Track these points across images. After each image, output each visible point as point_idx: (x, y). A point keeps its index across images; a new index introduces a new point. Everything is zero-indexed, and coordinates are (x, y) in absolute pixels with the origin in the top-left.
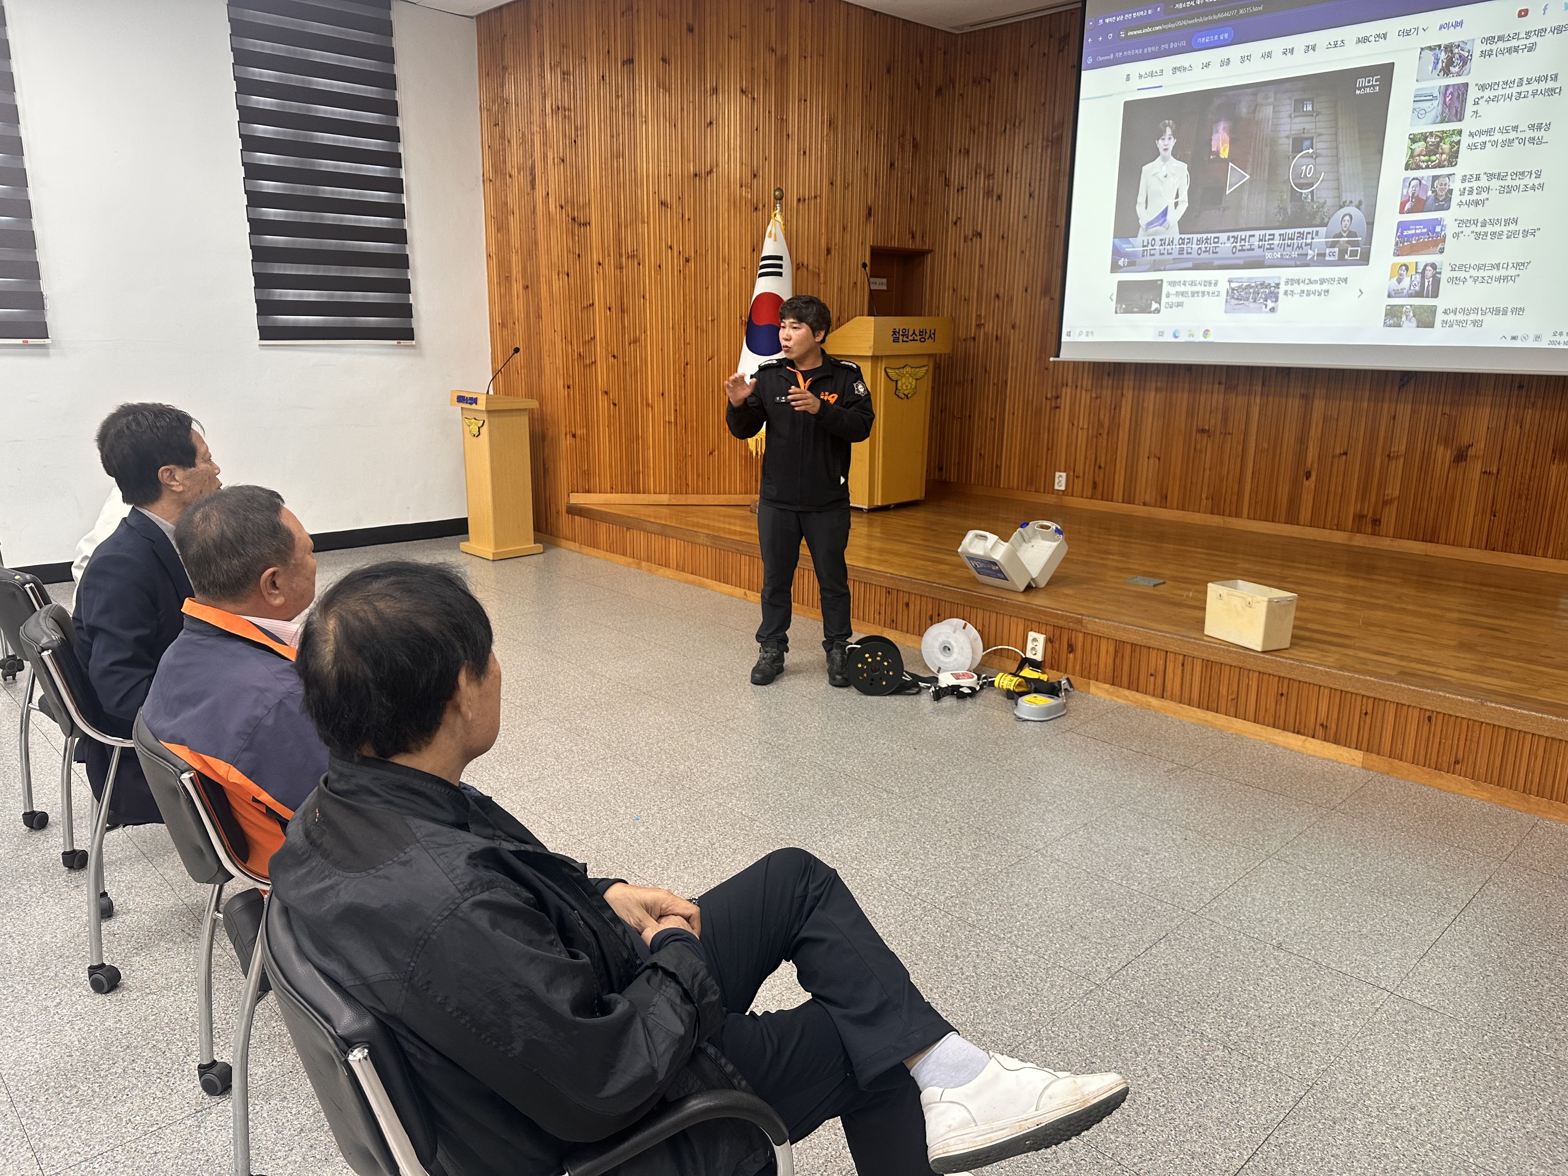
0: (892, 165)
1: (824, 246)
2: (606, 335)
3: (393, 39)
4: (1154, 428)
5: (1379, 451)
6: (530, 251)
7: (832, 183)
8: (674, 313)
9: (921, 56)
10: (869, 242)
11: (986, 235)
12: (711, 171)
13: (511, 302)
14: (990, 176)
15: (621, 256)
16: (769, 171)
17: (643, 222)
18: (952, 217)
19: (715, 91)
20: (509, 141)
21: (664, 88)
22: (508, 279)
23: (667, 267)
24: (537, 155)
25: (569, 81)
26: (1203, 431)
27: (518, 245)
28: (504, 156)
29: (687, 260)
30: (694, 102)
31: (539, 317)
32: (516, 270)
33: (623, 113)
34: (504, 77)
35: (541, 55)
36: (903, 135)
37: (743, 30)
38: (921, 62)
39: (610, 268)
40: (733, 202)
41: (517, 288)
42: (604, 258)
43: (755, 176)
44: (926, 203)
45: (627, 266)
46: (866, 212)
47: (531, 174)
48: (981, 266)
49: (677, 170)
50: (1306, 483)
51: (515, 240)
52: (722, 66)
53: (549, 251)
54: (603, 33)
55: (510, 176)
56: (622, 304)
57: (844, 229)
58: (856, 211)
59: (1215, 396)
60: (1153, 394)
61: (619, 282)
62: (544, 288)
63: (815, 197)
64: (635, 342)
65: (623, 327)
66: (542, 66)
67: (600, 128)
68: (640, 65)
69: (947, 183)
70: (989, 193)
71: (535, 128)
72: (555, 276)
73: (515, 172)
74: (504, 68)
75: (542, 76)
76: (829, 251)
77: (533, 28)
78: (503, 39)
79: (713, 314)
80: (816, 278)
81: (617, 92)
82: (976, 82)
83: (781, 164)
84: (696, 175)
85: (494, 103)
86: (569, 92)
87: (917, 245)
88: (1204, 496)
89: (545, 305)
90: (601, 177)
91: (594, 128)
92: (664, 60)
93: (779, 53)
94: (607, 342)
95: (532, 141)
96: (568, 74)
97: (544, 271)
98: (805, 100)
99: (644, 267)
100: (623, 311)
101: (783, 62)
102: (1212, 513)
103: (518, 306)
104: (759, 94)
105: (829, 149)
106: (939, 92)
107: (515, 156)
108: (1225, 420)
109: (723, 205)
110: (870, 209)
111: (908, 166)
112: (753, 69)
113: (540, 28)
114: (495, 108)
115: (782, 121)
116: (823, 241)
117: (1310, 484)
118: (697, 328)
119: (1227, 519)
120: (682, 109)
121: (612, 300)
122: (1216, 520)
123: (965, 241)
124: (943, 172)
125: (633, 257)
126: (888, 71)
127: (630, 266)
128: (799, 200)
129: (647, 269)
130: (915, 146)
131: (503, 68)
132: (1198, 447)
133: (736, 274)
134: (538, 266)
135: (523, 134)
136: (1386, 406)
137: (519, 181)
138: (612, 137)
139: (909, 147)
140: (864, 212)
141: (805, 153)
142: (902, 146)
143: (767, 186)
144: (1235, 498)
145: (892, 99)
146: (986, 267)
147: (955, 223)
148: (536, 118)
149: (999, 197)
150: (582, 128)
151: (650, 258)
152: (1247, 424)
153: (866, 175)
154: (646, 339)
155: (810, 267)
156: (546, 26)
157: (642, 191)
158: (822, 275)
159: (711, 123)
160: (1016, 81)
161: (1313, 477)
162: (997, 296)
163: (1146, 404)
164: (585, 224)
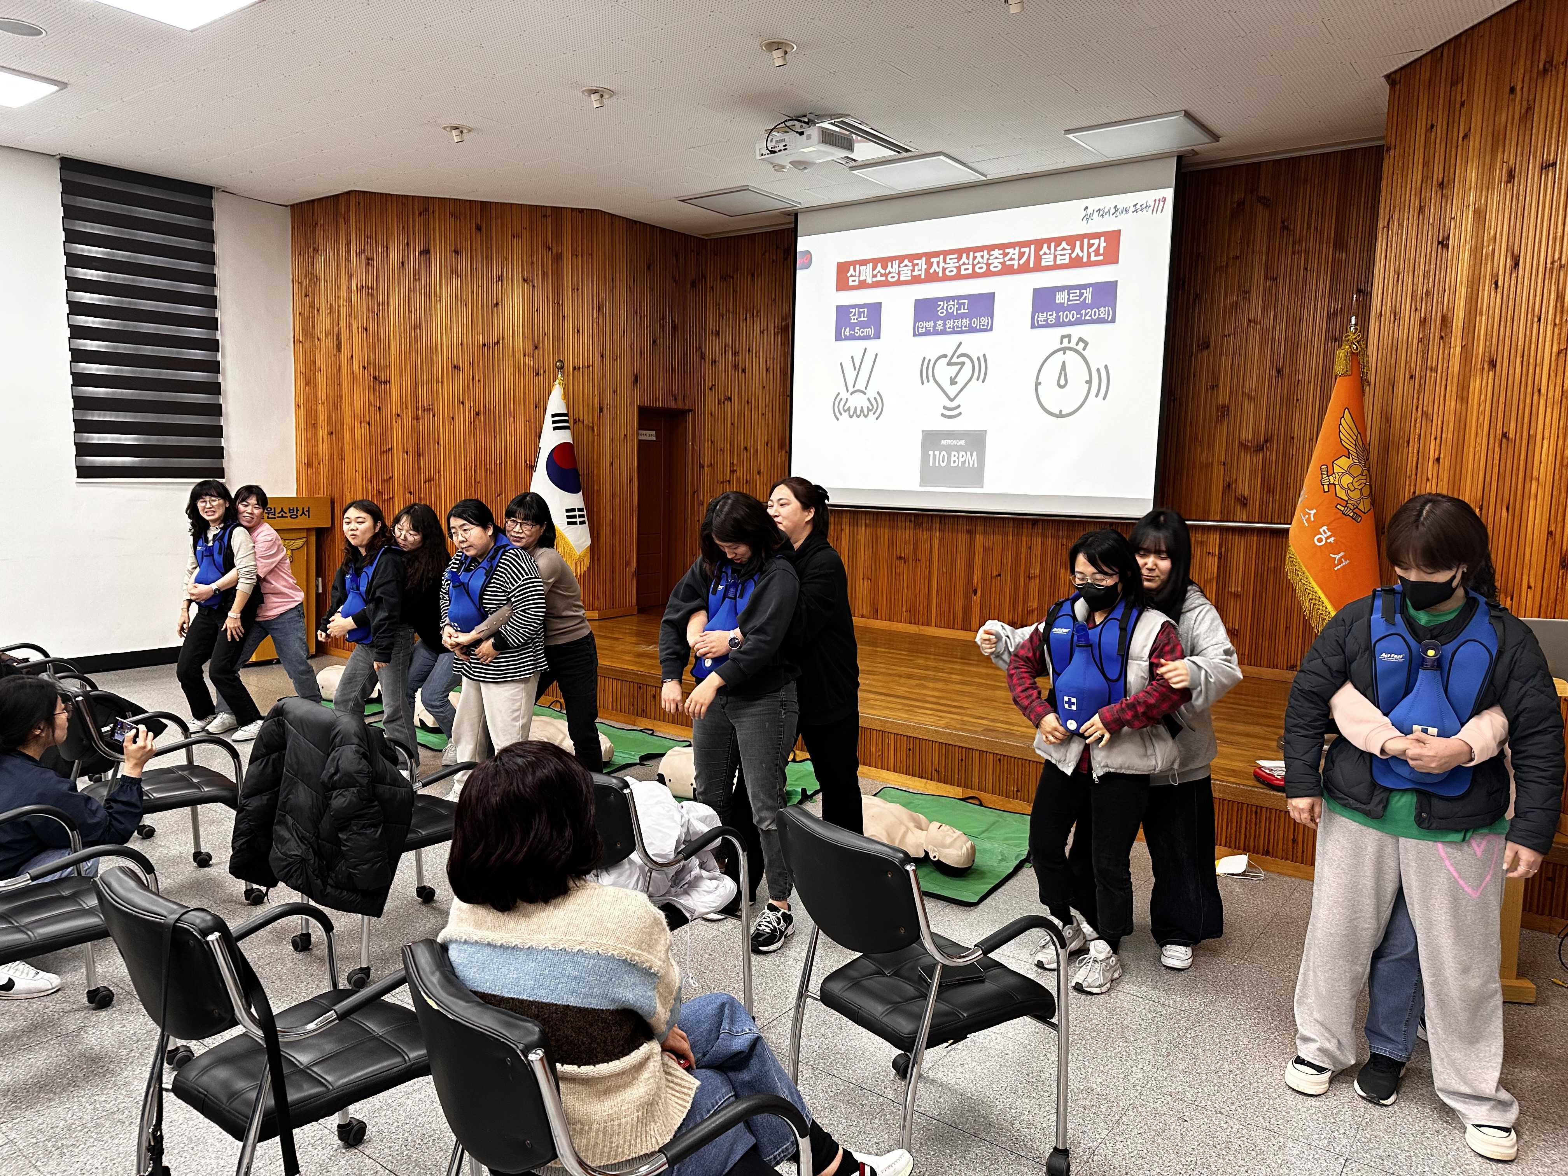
0: (654, 342)
1: (596, 405)
2: (404, 475)
3: (214, 223)
4: (866, 557)
5: (1022, 573)
6: (336, 403)
7: (602, 356)
8: (465, 457)
9: (677, 256)
10: (637, 402)
11: (735, 400)
12: (498, 342)
13: (316, 445)
14: (736, 354)
15: (417, 409)
16: (548, 344)
17: (438, 382)
18: (708, 384)
19: (500, 278)
20: (318, 311)
21: (457, 275)
22: (314, 426)
23: (459, 419)
24: (343, 324)
25: (372, 266)
26: (900, 558)
27: (324, 397)
28: (313, 322)
29: (478, 414)
30: (482, 286)
31: (342, 459)
32: (322, 418)
33: (420, 293)
34: (313, 258)
35: (348, 243)
36: (663, 319)
37: (524, 231)
38: (677, 260)
39: (407, 419)
40: (517, 367)
41: (322, 433)
42: (402, 410)
43: (536, 348)
44: (685, 372)
45: (423, 418)
46: (633, 378)
47: (338, 339)
48: (732, 424)
49: (468, 339)
50: (974, 598)
51: (322, 394)
52: (507, 259)
53: (352, 403)
54: (403, 228)
55: (319, 339)
56: (418, 449)
57: (614, 392)
58: (624, 379)
59: (907, 531)
60: (863, 529)
61: (416, 431)
62: (347, 436)
63: (589, 367)
64: (430, 480)
65: (419, 468)
66: (348, 252)
67: (399, 304)
68: (435, 255)
69: (703, 358)
70: (736, 367)
71: (342, 302)
72: (357, 425)
73: (323, 336)
74: (316, 250)
75: (349, 260)
76: (601, 410)
77: (341, 221)
78: (314, 227)
79: (500, 458)
80: (590, 431)
81: (415, 275)
82: (723, 278)
83: (558, 339)
84: (484, 345)
85: (305, 278)
86: (372, 274)
87: (680, 405)
88: (904, 610)
89: (347, 449)
90: (400, 344)
91: (394, 302)
92: (456, 252)
93: (554, 251)
94: (404, 481)
95: (339, 312)
96: (372, 259)
97: (347, 420)
98: (578, 290)
99: (439, 418)
100: (419, 455)
101: (558, 258)
102: (910, 623)
103: (323, 449)
104: (538, 281)
105: (598, 328)
106: (693, 284)
107: (323, 323)
108: (915, 549)
109: (509, 370)
110: (636, 377)
111: (668, 342)
112: (532, 263)
113: (347, 221)
114: (306, 282)
115: (558, 305)
116: (596, 401)
117: (977, 599)
118: (486, 470)
119: (921, 627)
120: (472, 292)
121: (409, 445)
122: (912, 629)
123: (719, 404)
124: (699, 348)
125: (428, 410)
126: (649, 268)
127: (426, 418)
128: (574, 368)
129: (442, 421)
130: (674, 328)
131: (314, 250)
132: (898, 571)
133: (521, 426)
134: (342, 415)
135: (331, 305)
136: (1024, 539)
137: (325, 344)
138: (410, 312)
139: (669, 328)
140: (631, 379)
141: (578, 331)
142: (663, 328)
143: (547, 357)
144: (925, 611)
145: (652, 290)
146: (736, 425)
147: (711, 389)
148: (343, 293)
149: (744, 371)
150: (383, 304)
151: (444, 412)
152: (931, 552)
153: (632, 349)
154: (440, 479)
155: (586, 422)
156: (353, 220)
157: (437, 356)
158: (596, 428)
159: (497, 304)
160: (753, 280)
161: (979, 594)
162: (745, 448)
163: (859, 537)
164: (385, 382)
